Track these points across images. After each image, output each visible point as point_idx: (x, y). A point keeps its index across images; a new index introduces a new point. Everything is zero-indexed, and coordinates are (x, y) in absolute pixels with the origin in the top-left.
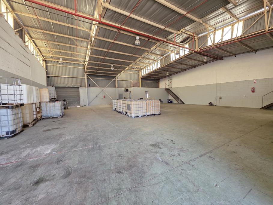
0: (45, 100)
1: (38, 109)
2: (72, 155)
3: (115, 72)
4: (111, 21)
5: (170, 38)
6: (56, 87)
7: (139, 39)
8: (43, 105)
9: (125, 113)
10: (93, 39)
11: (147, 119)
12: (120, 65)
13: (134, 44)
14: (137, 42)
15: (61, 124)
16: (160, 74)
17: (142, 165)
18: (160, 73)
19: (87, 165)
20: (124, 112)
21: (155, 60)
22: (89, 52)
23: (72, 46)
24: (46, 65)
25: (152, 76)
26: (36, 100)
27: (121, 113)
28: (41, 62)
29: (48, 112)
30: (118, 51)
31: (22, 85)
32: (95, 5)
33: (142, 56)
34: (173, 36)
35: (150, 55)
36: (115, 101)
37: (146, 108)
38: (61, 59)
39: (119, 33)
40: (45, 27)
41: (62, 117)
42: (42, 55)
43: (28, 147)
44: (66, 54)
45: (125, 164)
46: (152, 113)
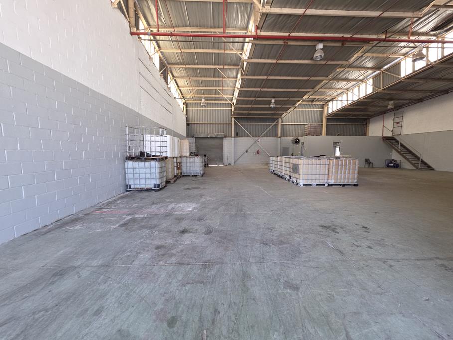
0: (185, 154)
1: (179, 164)
2: (213, 217)
3: (278, 111)
4: (272, 31)
5: (401, 28)
6: (196, 138)
7: (322, 47)
8: (184, 160)
9: (288, 178)
10: (245, 64)
11: (326, 191)
12: (286, 99)
13: (312, 59)
14: (318, 54)
15: (201, 184)
16: (370, 108)
17: (299, 245)
18: (371, 104)
19: (229, 229)
20: (286, 176)
21: (362, 81)
22: (238, 85)
23: (217, 79)
24: (187, 109)
25: (350, 113)
26: (177, 154)
27: (282, 178)
28: (182, 106)
29: (188, 168)
30: (283, 76)
31: (167, 135)
32: (250, 11)
33: (330, 77)
34: (407, 22)
35: (348, 72)
36: (274, 158)
37: (327, 171)
38: (203, 100)
39: (286, 47)
40: (188, 60)
41: (202, 176)
42: (183, 97)
43: (172, 202)
44: (210, 92)
45: (274, 238)
46: (339, 181)
